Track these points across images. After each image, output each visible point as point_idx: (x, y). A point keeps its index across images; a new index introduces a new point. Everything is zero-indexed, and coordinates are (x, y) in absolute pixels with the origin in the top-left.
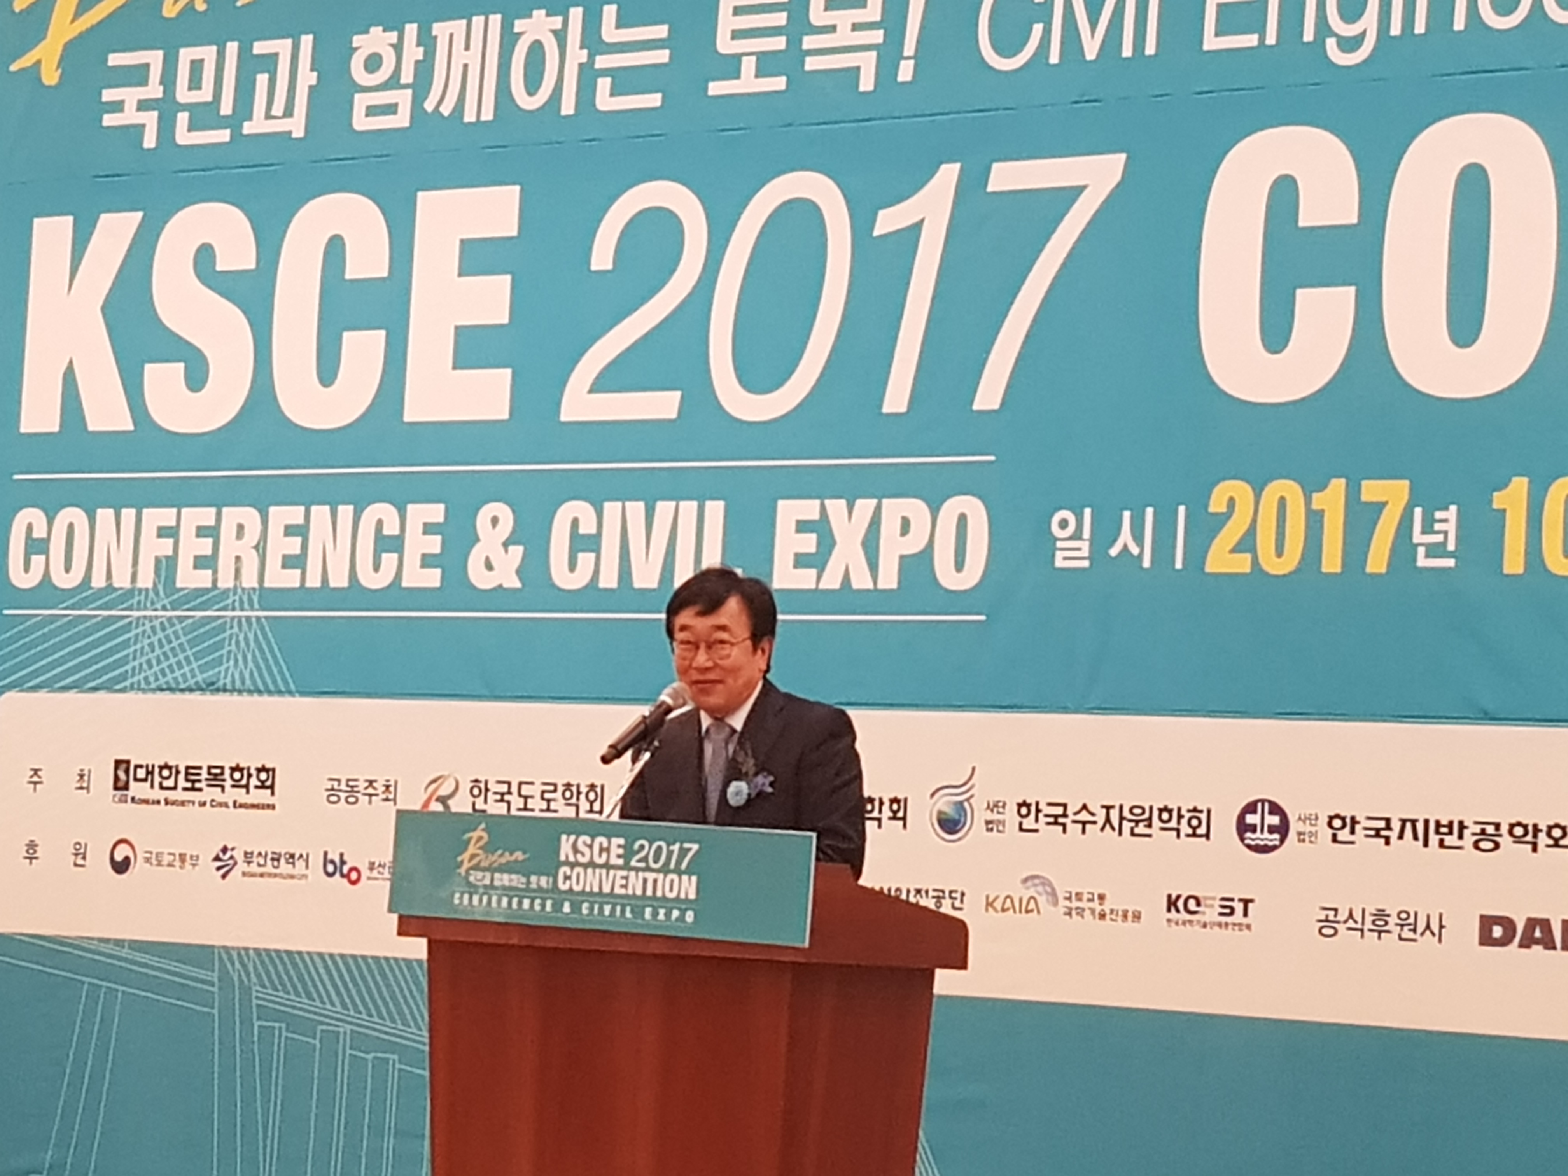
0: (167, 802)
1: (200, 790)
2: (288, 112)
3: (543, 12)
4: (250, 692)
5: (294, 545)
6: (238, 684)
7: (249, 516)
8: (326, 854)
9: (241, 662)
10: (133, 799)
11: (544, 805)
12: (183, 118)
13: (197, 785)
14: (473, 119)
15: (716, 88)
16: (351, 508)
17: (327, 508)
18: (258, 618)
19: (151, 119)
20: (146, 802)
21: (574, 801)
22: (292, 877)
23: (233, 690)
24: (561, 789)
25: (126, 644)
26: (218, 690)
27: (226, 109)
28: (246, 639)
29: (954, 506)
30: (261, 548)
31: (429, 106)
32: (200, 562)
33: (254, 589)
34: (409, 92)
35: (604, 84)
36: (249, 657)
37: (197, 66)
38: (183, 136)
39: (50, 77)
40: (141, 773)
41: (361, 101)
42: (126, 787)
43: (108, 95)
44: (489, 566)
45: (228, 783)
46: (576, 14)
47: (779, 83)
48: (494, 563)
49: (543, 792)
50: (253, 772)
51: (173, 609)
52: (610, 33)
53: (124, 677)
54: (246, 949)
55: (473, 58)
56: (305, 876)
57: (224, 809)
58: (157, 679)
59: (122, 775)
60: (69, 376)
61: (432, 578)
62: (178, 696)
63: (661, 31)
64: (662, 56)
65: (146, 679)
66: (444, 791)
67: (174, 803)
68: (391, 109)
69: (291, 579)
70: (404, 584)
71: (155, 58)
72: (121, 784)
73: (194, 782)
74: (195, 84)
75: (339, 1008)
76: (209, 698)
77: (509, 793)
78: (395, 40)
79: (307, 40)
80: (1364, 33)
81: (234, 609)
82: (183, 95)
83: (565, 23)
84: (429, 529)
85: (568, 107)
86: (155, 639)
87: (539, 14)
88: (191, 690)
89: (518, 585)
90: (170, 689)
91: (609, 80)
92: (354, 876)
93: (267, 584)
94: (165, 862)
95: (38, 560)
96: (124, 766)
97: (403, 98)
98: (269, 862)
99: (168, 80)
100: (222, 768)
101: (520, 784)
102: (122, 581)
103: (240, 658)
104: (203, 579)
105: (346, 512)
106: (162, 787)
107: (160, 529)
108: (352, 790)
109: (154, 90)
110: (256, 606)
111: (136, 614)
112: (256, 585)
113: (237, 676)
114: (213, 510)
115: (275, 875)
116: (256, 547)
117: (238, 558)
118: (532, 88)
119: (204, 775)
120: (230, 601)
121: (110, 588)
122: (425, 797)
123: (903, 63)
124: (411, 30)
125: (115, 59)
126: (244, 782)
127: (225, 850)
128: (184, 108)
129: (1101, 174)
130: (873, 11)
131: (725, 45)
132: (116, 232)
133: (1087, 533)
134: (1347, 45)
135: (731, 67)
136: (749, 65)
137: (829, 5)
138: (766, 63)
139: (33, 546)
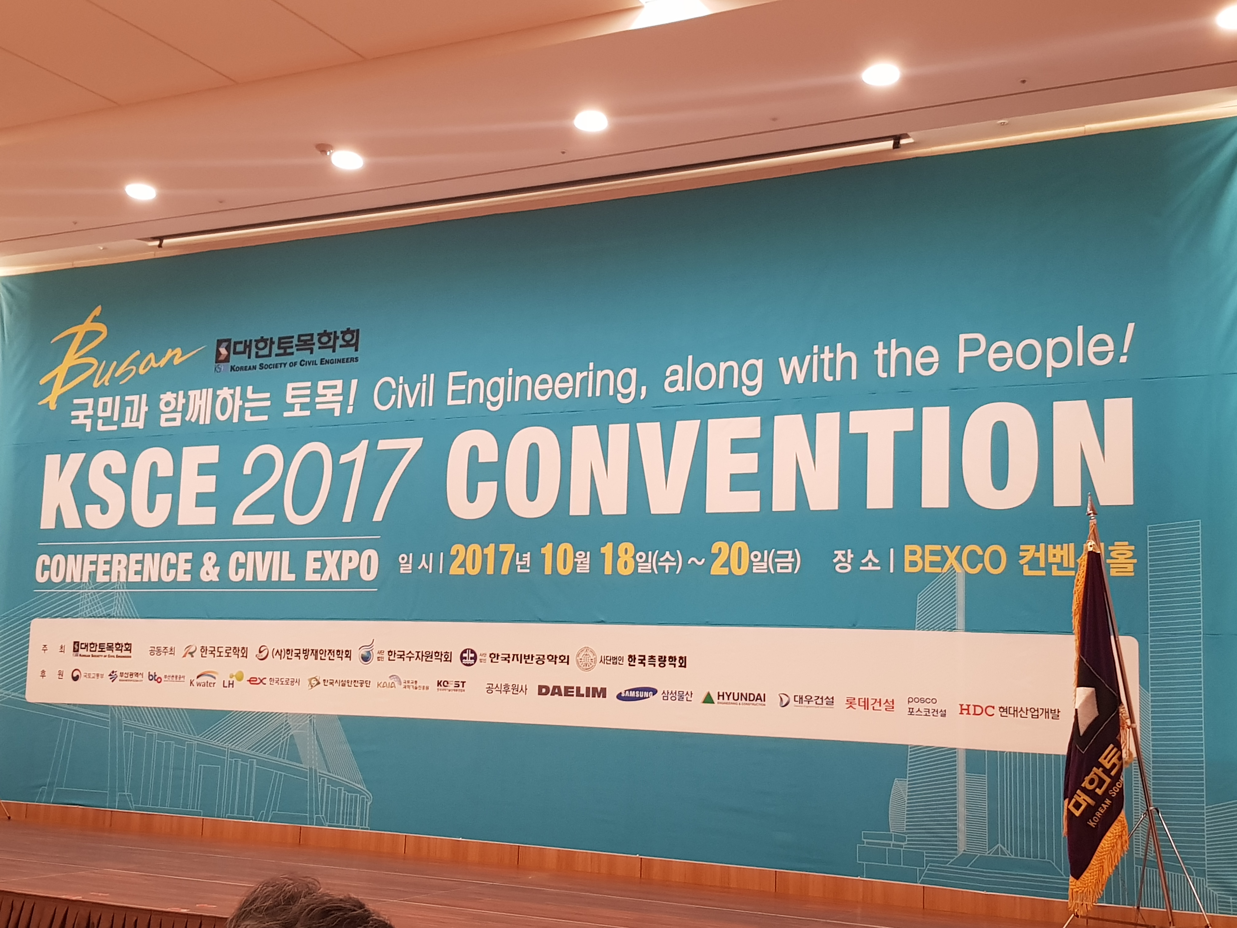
0: (93, 656)
1: (104, 651)
2: (138, 420)
3: (227, 388)
4: (123, 618)
5: (138, 567)
6: (118, 615)
7: (123, 557)
8: (149, 673)
9: (119, 607)
10: (80, 655)
11: (226, 655)
12: (100, 422)
13: (103, 650)
14: (203, 423)
15: (286, 414)
16: (159, 554)
17: (151, 554)
18: (126, 592)
19: (88, 422)
20: (84, 656)
21: (237, 653)
22: (137, 681)
23: (116, 617)
24: (232, 649)
25: (78, 602)
26: (111, 617)
27: (116, 418)
28: (121, 598)
29: (367, 553)
30: (127, 568)
31: (187, 418)
32: (105, 573)
34: (181, 413)
35: (248, 412)
36: (123, 605)
37: (105, 404)
38: (100, 428)
39: (53, 407)
40: (83, 646)
41: (163, 417)
42: (78, 651)
43: (73, 413)
44: (208, 574)
45: (115, 649)
46: (238, 389)
47: (308, 413)
48: (209, 572)
49: (226, 650)
50: (124, 645)
51: (96, 589)
52: (250, 395)
53: (77, 613)
54: (120, 706)
55: (203, 403)
56: (142, 681)
57: (113, 658)
58: (89, 613)
59: (76, 647)
60: (59, 509)
61: (188, 578)
62: (97, 619)
63: (267, 395)
64: (268, 403)
65: (85, 613)
66: (191, 651)
67: (95, 656)
68: (174, 419)
69: (138, 578)
70: (178, 580)
71: (90, 401)
72: (76, 650)
73: (102, 649)
74: (104, 410)
75: (153, 726)
76: (108, 620)
77: (214, 651)
78: (175, 396)
79: (144, 396)
80: (499, 400)
81: (117, 589)
82: (100, 414)
83: (235, 392)
84: (186, 561)
85: (235, 420)
86: (89, 600)
87: (226, 389)
88: (101, 617)
89: (218, 580)
90: (94, 617)
91: (249, 411)
92: (159, 680)
93: (129, 581)
94: (91, 677)
95: (46, 573)
96: (77, 644)
97: (178, 416)
98: (129, 676)
99: (95, 408)
100: (112, 644)
101: (218, 648)
102: (77, 579)
103: (119, 605)
104: (106, 579)
105: (157, 556)
106: (91, 651)
107: (91, 562)
108: (159, 651)
109: (90, 412)
110: (125, 587)
111: (82, 591)
112: (125, 581)
113: (118, 612)
114: (110, 555)
115: (131, 681)
116: (125, 568)
117: (119, 572)
118: (223, 414)
119: (106, 646)
120: (115, 586)
121: (72, 582)
122: (184, 653)
123: (349, 407)
124: (181, 393)
125: (76, 401)
126: (120, 648)
127: (113, 672)
128: (100, 418)
129: (414, 444)
130: (339, 390)
131: (289, 400)
132: (76, 460)
133: (411, 562)
134: (494, 404)
135: (291, 407)
136: (297, 407)
137: (325, 387)
138: (303, 407)
139: (46, 568)
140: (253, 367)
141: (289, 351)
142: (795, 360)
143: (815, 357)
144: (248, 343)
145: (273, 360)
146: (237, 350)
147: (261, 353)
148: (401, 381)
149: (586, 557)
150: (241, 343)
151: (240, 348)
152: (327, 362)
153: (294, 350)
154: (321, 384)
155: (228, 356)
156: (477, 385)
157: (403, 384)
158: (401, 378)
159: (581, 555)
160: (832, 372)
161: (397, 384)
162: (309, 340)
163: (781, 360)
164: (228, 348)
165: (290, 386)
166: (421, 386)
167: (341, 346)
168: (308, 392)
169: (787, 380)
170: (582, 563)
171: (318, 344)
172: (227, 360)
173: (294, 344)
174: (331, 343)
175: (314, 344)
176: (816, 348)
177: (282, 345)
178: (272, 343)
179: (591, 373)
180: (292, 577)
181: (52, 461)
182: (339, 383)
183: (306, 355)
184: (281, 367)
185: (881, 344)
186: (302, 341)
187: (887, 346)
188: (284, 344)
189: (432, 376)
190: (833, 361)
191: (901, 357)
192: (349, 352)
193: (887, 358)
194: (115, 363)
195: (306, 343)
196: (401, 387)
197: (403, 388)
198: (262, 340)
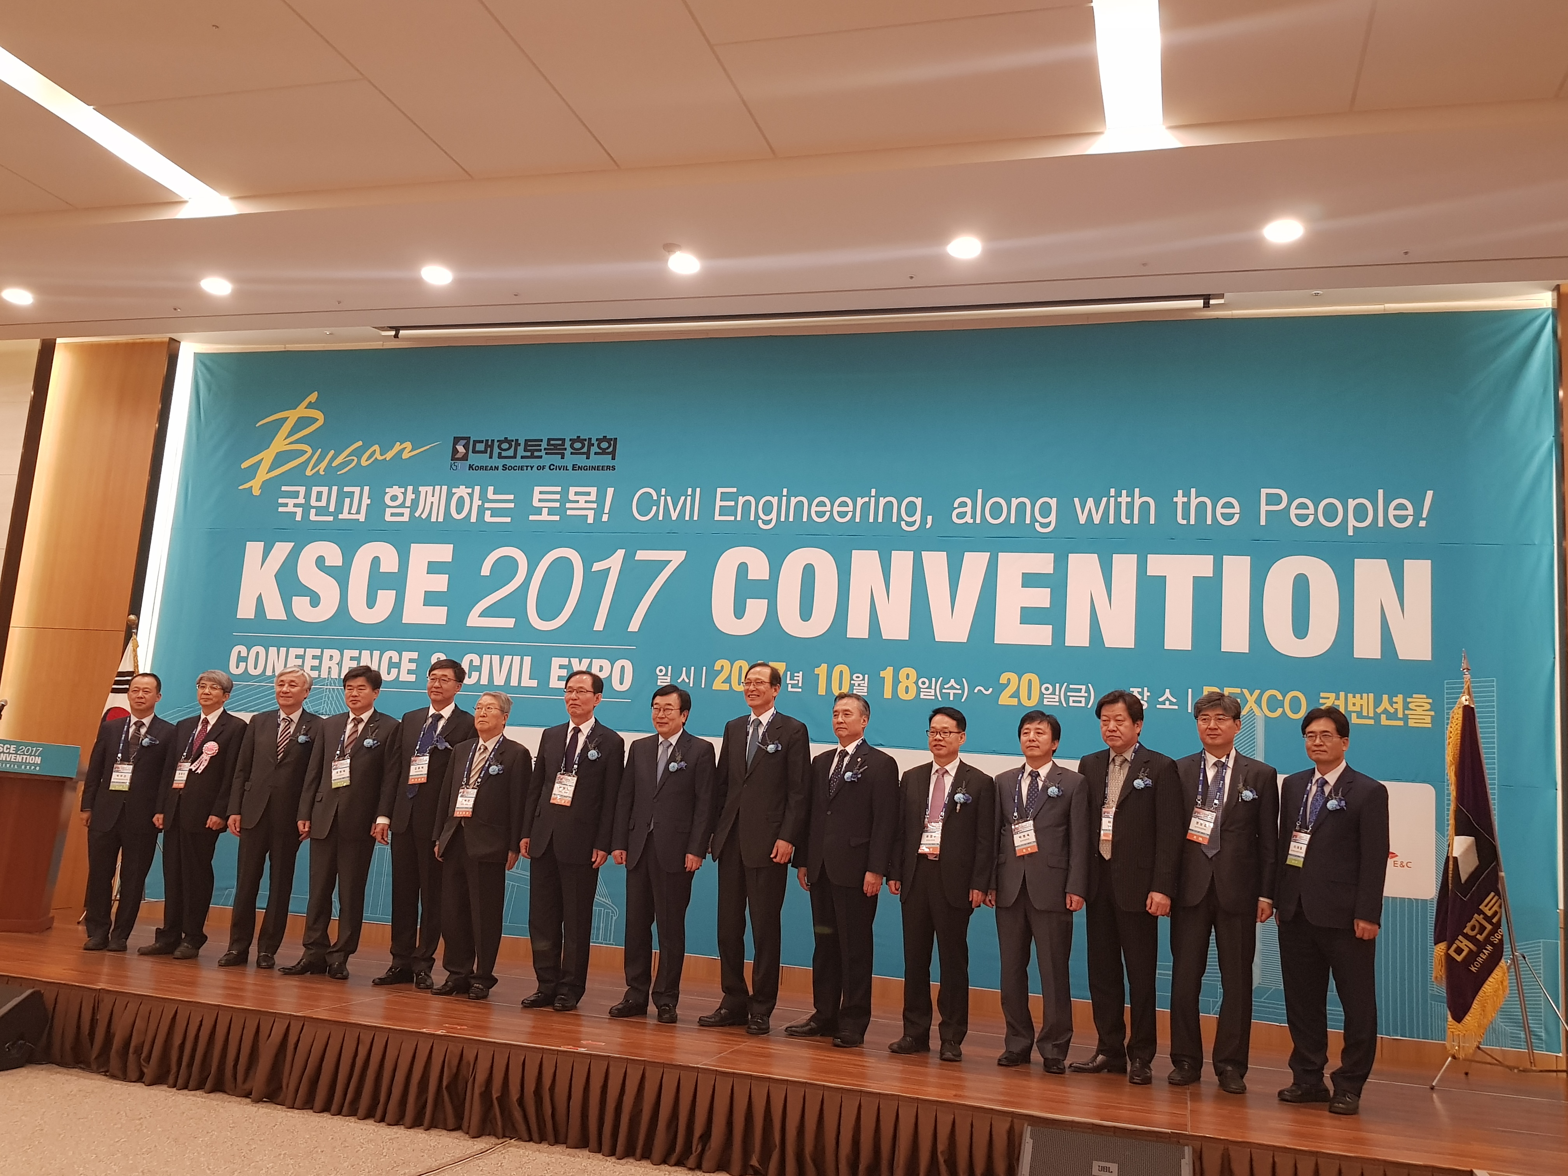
2: (358, 512)
3: (464, 487)
7: (336, 653)
12: (313, 511)
14: (435, 521)
15: (531, 518)
16: (379, 652)
17: (369, 652)
19: (299, 510)
27: (332, 509)
28: (332, 697)
29: (619, 664)
30: (340, 664)
31: (417, 515)
33: (336, 679)
34: (409, 509)
35: (488, 513)
37: (319, 494)
38: (313, 517)
39: (256, 492)
41: (389, 511)
43: (281, 501)
46: (476, 488)
47: (557, 518)
52: (490, 495)
55: (435, 500)
60: (260, 598)
61: (412, 678)
63: (511, 497)
64: (512, 505)
68: (402, 515)
70: (400, 679)
71: (302, 489)
74: (318, 500)
78: (403, 491)
79: (367, 489)
80: (772, 519)
81: (327, 686)
82: (315, 503)
83: (472, 491)
84: (411, 661)
85: (473, 519)
87: (462, 487)
91: (490, 512)
95: (242, 664)
97: (407, 511)
99: (307, 497)
105: (376, 653)
107: (297, 655)
109: (301, 500)
114: (321, 650)
116: (337, 664)
117: (330, 668)
118: (459, 512)
120: (325, 683)
123: (604, 515)
124: (410, 488)
125: (285, 488)
128: (314, 507)
129: (677, 557)
130: (593, 497)
131: (536, 503)
132: (282, 550)
133: (669, 675)
134: (766, 522)
135: (539, 511)
136: (545, 511)
137: (576, 494)
138: (552, 511)
139: (241, 659)
140: (495, 467)
141: (536, 454)
142: (1090, 502)
143: (1112, 500)
144: (490, 443)
145: (518, 462)
146: (477, 449)
147: (504, 454)
148: (663, 493)
149: (863, 679)
150: (482, 442)
151: (480, 447)
152: (580, 468)
153: (543, 453)
154: (573, 490)
155: (466, 454)
156: (748, 502)
157: (665, 496)
158: (663, 490)
159: (858, 677)
160: (1130, 515)
161: (659, 495)
162: (559, 445)
163: (1076, 500)
164: (466, 447)
165: (537, 489)
166: (686, 500)
167: (596, 453)
168: (558, 497)
169: (1082, 519)
170: (859, 685)
171: (569, 450)
172: (465, 458)
173: (542, 448)
174: (585, 450)
175: (565, 449)
176: (1112, 492)
177: (528, 448)
178: (518, 444)
179: (873, 499)
180: (534, 683)
181: (254, 549)
182: (593, 490)
183: (556, 460)
184: (527, 469)
185: (1180, 492)
186: (553, 445)
187: (1187, 494)
188: (532, 447)
189: (698, 490)
190: (1130, 505)
191: (1201, 506)
192: (606, 460)
193: (1186, 506)
194: (332, 452)
195: (556, 447)
196: (663, 498)
197: (666, 500)
198: (506, 440)
